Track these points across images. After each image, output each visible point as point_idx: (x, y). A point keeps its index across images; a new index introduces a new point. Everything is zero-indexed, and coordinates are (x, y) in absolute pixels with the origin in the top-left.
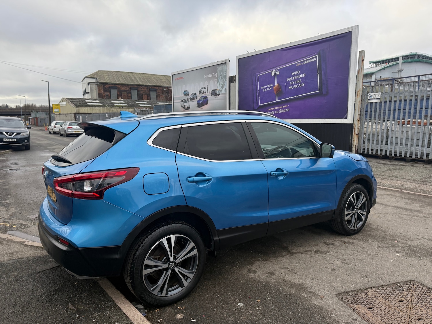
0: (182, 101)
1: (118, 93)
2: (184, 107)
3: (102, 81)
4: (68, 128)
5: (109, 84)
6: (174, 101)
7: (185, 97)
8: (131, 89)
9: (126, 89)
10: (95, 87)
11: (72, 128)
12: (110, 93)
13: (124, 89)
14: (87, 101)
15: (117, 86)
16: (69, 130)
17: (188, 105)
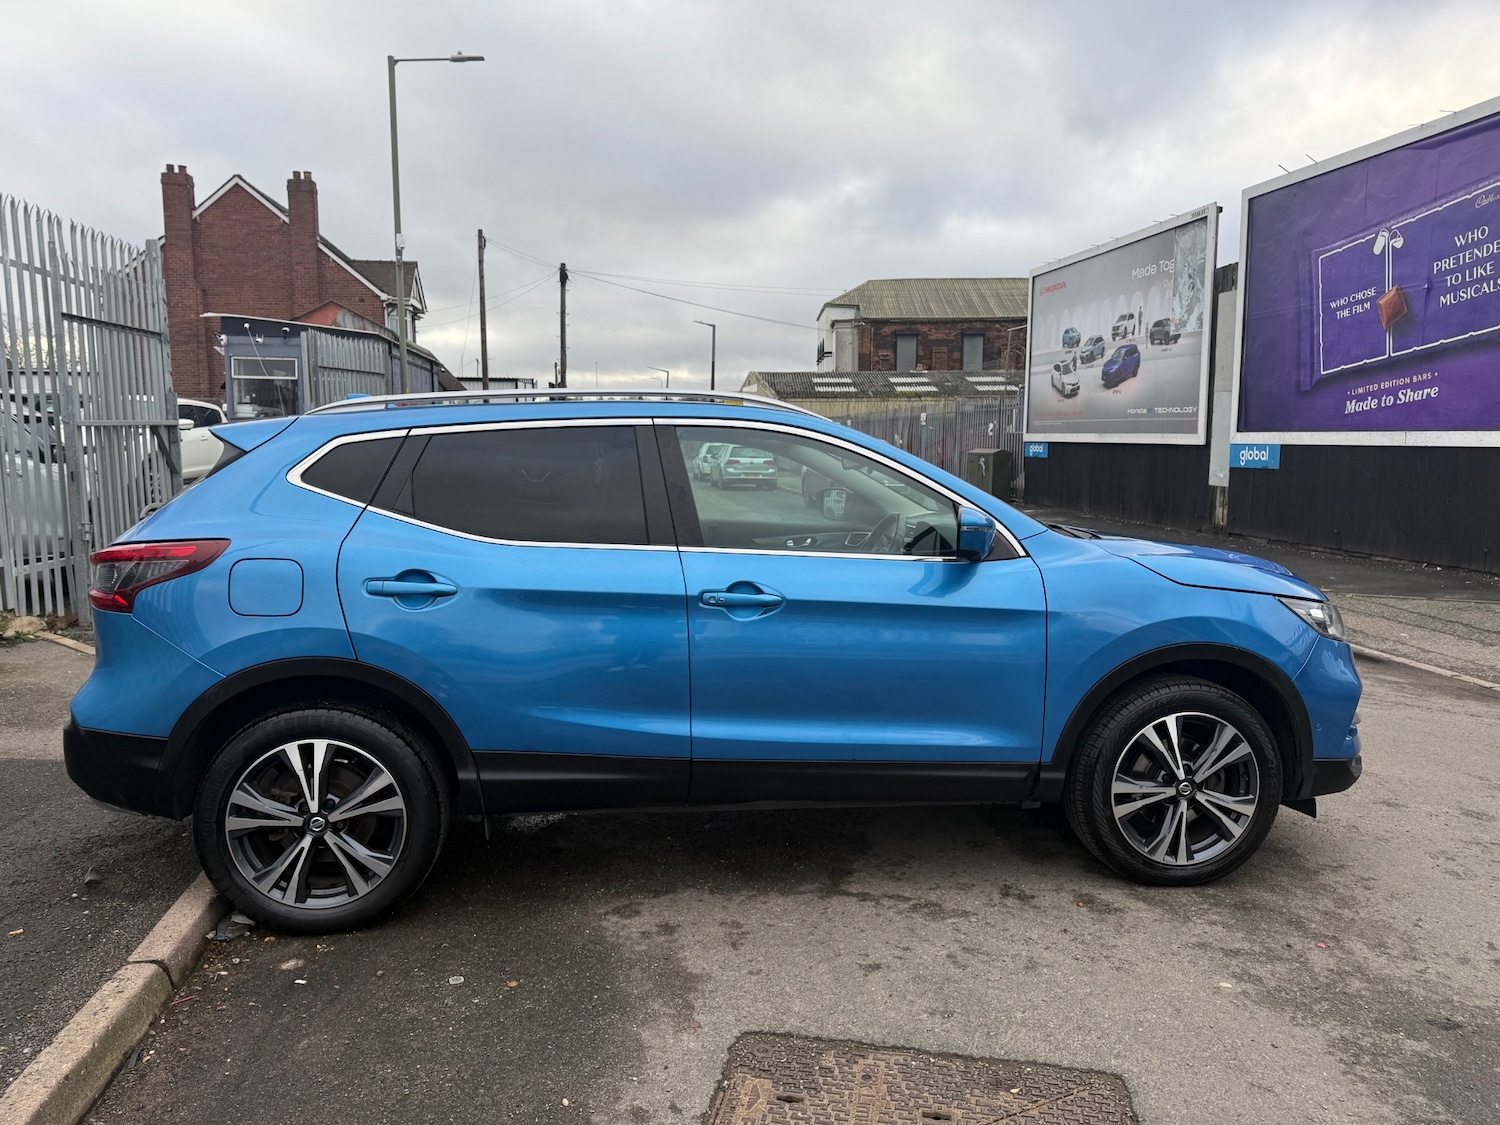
0: (1057, 368)
1: (920, 350)
2: (1060, 388)
3: (874, 315)
4: (729, 463)
5: (895, 323)
6: (1032, 371)
7: (1067, 353)
8: (963, 335)
9: (947, 335)
10: (849, 335)
11: (738, 462)
12: (895, 352)
13: (940, 336)
14: (815, 380)
15: (919, 326)
16: (731, 470)
17: (1073, 382)
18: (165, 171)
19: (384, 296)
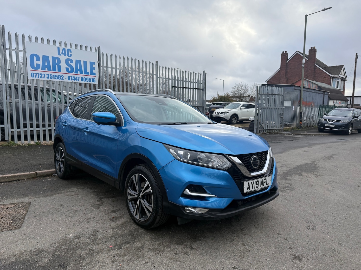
18: (282, 53)
19: (331, 75)
